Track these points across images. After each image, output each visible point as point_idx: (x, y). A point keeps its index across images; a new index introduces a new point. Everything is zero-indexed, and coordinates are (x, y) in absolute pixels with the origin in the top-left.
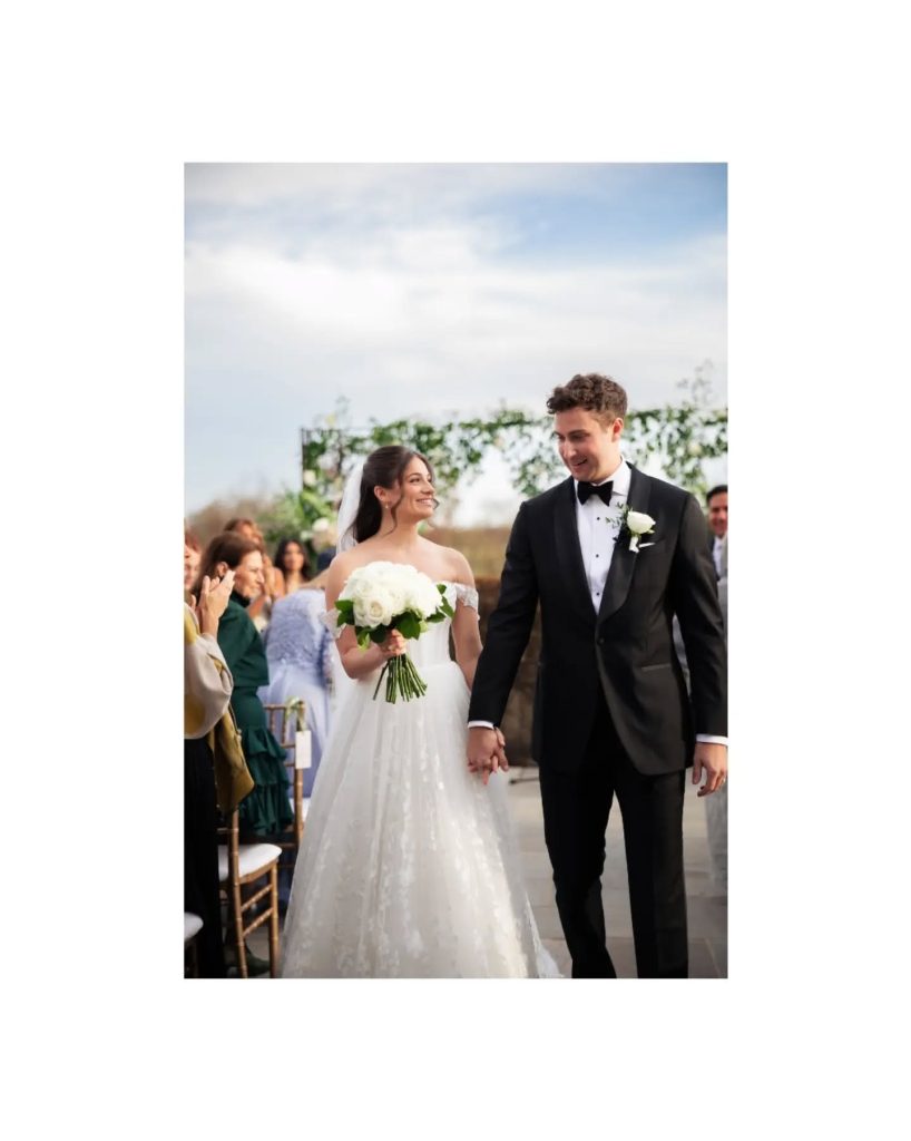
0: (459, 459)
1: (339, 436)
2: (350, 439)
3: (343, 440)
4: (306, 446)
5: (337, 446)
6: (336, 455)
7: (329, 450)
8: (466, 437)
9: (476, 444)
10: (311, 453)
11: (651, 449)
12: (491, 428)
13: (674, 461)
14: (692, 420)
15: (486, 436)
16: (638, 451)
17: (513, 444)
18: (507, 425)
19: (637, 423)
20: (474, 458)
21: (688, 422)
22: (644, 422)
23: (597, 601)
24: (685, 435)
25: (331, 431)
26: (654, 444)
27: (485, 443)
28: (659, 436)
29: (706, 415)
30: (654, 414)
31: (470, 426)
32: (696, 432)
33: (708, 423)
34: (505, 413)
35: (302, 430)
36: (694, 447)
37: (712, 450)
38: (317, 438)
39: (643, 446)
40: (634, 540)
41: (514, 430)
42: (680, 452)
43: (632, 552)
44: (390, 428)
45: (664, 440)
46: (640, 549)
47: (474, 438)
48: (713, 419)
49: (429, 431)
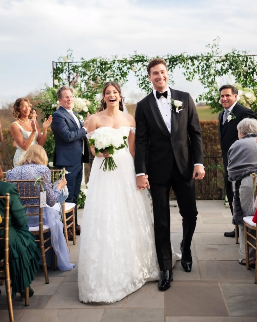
0: (117, 75)
1: (69, 65)
2: (73, 66)
3: (70, 67)
4: (55, 69)
5: (68, 69)
6: (67, 73)
7: (65, 71)
8: (121, 66)
9: (125, 69)
10: (57, 72)
11: (195, 72)
12: (131, 63)
13: (204, 77)
14: (212, 60)
15: (129, 66)
16: (190, 73)
17: (140, 69)
18: (138, 61)
19: (189, 61)
20: (124, 75)
21: (210, 61)
22: (192, 61)
23: (169, 130)
24: (208, 67)
25: (65, 63)
26: (196, 70)
27: (129, 68)
28: (198, 67)
29: (217, 59)
30: (196, 58)
31: (122, 61)
32: (213, 65)
33: (218, 62)
34: (136, 56)
35: (53, 62)
36: (212, 72)
37: (219, 72)
38: (59, 66)
39: (192, 71)
40: (177, 109)
41: (140, 63)
42: (207, 73)
43: (177, 113)
44: (89, 62)
45: (200, 68)
46: (179, 111)
47: (123, 66)
48: (220, 60)
49: (106, 63)
